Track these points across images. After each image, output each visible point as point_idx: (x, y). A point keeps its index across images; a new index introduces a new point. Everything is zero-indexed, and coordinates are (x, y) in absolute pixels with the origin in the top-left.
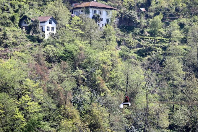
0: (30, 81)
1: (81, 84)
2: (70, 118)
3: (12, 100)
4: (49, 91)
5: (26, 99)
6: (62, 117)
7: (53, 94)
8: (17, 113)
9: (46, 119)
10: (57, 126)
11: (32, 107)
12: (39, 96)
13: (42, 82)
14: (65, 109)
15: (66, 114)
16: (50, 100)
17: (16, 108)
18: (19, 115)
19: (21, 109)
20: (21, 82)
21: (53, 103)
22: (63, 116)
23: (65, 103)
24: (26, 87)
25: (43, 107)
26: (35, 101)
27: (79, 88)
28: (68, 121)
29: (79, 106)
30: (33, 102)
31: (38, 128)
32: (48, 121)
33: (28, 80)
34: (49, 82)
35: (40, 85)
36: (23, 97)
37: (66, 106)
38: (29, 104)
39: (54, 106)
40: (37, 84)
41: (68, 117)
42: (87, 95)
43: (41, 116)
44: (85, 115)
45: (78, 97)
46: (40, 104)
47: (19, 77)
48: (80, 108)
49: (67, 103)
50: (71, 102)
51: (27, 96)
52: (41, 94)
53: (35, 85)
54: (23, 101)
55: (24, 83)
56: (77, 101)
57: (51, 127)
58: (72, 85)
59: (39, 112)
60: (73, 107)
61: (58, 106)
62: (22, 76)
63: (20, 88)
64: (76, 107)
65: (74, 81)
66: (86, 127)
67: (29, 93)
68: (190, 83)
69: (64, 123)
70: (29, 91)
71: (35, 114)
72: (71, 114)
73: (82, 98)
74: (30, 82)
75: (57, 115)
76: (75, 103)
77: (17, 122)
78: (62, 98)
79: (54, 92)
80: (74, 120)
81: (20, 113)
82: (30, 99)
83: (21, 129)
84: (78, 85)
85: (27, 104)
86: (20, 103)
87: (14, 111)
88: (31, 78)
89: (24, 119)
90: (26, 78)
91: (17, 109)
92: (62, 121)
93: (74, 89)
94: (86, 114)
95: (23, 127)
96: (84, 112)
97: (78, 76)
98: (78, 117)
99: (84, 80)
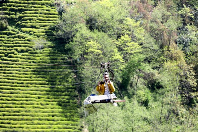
0: (130, 20)
1: (188, 23)
2: (175, 60)
3: (110, 40)
4: (152, 32)
5: (125, 39)
6: (165, 59)
7: (155, 34)
8: (116, 54)
9: (148, 60)
10: (160, 68)
11: (132, 48)
12: (140, 36)
13: (144, 21)
14: (168, 50)
15: (169, 55)
16: (152, 40)
17: (114, 48)
18: (118, 56)
19: (120, 49)
20: (121, 21)
21: (155, 43)
22: (167, 58)
23: (169, 44)
24: (125, 26)
25: (143, 48)
26: (136, 42)
27: (186, 27)
28: (171, 63)
29: (185, 46)
30: (133, 43)
31: (139, 70)
32: (149, 62)
33: (129, 19)
34: (151, 21)
35: (141, 25)
36: (122, 37)
37: (170, 47)
38: (128, 44)
39: (156, 47)
40: (138, 23)
41: (172, 58)
42: (194, 35)
43: (142, 57)
44: (192, 57)
45: (184, 37)
46: (141, 44)
47: (119, 16)
48: (186, 49)
49: (171, 43)
50: (176, 43)
51: (126, 36)
52: (141, 34)
53: (135, 25)
54: (122, 42)
55: (125, 22)
56: (183, 41)
57: (153, 69)
58: (176, 24)
59: (140, 53)
60: (178, 48)
61: (161, 47)
62: (122, 14)
63: (120, 27)
64: (181, 48)
65: (180, 20)
66: (190, 69)
67: (130, 33)
69: (168, 64)
70: (130, 31)
71: (135, 54)
72: (175, 55)
73: (188, 39)
74: (130, 22)
75: (159, 56)
76: (180, 43)
77: (115, 62)
78: (166, 38)
79: (156, 32)
80: (179, 62)
81: (119, 53)
82: (130, 39)
83: (121, 70)
84: (185, 24)
85: (126, 44)
86: (119, 43)
87: (113, 51)
88: (132, 17)
89: (123, 59)
90: (126, 17)
91: (116, 50)
92: (165, 63)
93: (180, 29)
94: (193, 55)
95: (122, 68)
96: (190, 53)
97: (185, 14)
98: (183, 58)
99: (192, 19)
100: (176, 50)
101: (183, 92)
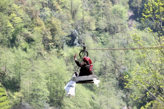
0: (15, 5)
1: (45, 6)
2: (39, 26)
3: (5, 16)
4: (27, 11)
5: (13, 16)
6: (34, 25)
7: (28, 12)
8: (9, 24)
9: (25, 27)
10: (32, 30)
11: (17, 20)
12: (21, 14)
13: (22, 6)
14: (36, 21)
15: (36, 23)
16: (27, 16)
17: (8, 21)
18: (10, 25)
19: (11, 21)
20: (10, 6)
21: (29, 17)
22: (35, 25)
23: (36, 18)
24: (13, 9)
25: (23, 20)
26: (19, 17)
27: (44, 8)
28: (38, 28)
29: (44, 19)
30: (17, 17)
31: (21, 32)
32: (26, 27)
33: (14, 4)
34: (26, 6)
35: (21, 8)
36: (12, 15)
37: (37, 19)
38: (15, 18)
39: (30, 19)
40: (20, 7)
41: (38, 25)
42: (48, 13)
43: (23, 25)
44: (48, 24)
45: (43, 13)
46: (22, 18)
47: (9, 3)
48: (45, 20)
49: (37, 17)
50: (40, 17)
51: (14, 14)
52: (22, 13)
53: (18, 7)
54: (12, 17)
55: (12, 6)
56: (43, 16)
57: (28, 31)
58: (39, 7)
59: (21, 23)
60: (41, 19)
61: (32, 19)
62: (11, 2)
63: (9, 9)
64: (43, 20)
65: (41, 4)
66: (48, 31)
67: (15, 12)
68: (107, 4)
69: (36, 28)
70: (15, 11)
71: (19, 24)
72: (40, 23)
73: (46, 14)
74: (15, 6)
75: (32, 24)
76: (41, 17)
77: (9, 28)
78: (34, 15)
79: (29, 11)
80: (42, 27)
81: (10, 23)
82: (16, 15)
83: (12, 32)
84: (43, 7)
85: (14, 18)
86: (10, 18)
87: (7, 22)
88: (16, 4)
89: (13, 27)
90: (13, 3)
91: (9, 21)
92: (35, 28)
93: (41, 9)
94: (48, 23)
95: (12, 31)
96: (47, 22)
97: (43, 1)
98: (44, 25)
99: (46, 4)
100: (39, 21)
101: (45, 43)
